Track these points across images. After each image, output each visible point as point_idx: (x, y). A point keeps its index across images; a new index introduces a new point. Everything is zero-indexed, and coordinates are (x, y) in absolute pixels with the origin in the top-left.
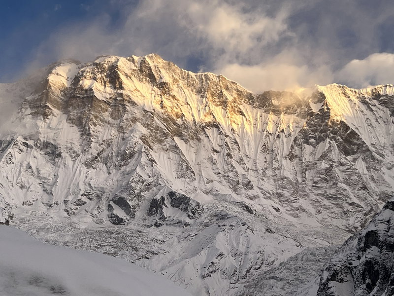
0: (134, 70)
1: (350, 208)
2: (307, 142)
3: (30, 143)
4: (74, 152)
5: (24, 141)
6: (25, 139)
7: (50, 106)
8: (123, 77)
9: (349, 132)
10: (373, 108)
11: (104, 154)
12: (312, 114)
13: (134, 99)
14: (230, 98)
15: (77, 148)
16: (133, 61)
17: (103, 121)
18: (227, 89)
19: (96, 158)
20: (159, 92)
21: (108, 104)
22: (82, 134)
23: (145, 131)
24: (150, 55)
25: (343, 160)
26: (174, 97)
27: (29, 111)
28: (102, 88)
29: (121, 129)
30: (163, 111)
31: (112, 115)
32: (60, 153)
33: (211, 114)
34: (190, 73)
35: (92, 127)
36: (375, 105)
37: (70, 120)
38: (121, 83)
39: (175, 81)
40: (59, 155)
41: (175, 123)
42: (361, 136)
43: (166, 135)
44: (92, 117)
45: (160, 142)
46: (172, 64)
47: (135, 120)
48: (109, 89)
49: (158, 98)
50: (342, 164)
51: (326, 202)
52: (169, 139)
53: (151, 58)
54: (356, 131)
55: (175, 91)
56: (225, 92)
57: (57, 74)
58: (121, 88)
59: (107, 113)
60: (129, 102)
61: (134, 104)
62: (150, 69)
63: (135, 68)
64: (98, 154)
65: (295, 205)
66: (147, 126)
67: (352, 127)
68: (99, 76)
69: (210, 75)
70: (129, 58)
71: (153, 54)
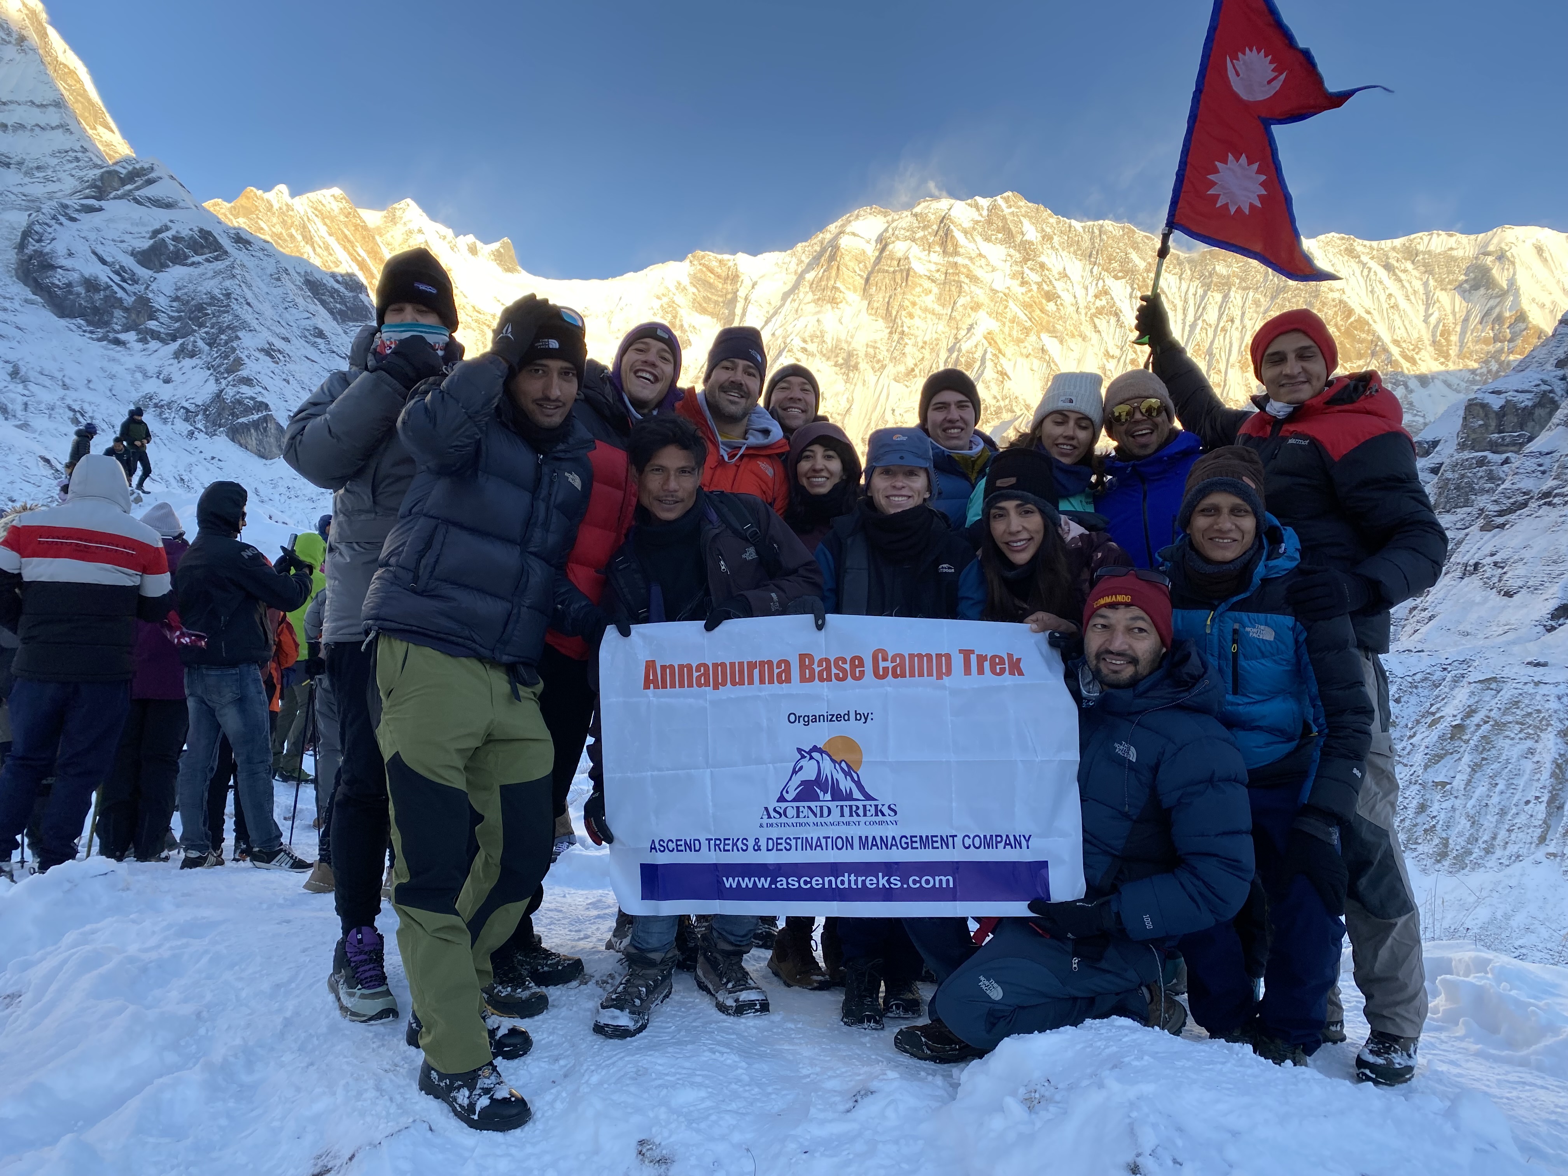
0: (977, 222)
3: (812, 347)
4: (878, 361)
5: (804, 345)
6: (805, 341)
7: (842, 288)
8: (958, 235)
9: (1352, 319)
10: (1403, 276)
13: (976, 272)
15: (883, 354)
16: (977, 207)
17: (926, 310)
19: (913, 370)
20: (1017, 256)
21: (935, 280)
22: (891, 333)
23: (993, 325)
24: (1005, 194)
26: (1042, 266)
27: (810, 297)
28: (924, 254)
29: (953, 322)
30: (1024, 289)
31: (939, 298)
32: (857, 364)
33: (1106, 293)
34: (1075, 223)
35: (908, 321)
36: (1405, 271)
37: (872, 309)
38: (956, 246)
39: (1047, 238)
40: (856, 367)
41: (1042, 311)
42: (1375, 326)
43: (1027, 331)
44: (906, 303)
45: (1019, 341)
46: (1042, 207)
47: (976, 306)
48: (936, 257)
49: (1017, 269)
52: (1033, 338)
53: (1007, 200)
54: (1367, 317)
55: (1045, 255)
56: (1134, 256)
57: (854, 234)
58: (956, 253)
59: (932, 297)
60: (967, 277)
61: (974, 279)
62: (1004, 219)
63: (980, 218)
64: (916, 365)
66: (998, 316)
67: (1359, 311)
68: (920, 234)
69: (1108, 224)
70: (969, 201)
71: (1009, 193)
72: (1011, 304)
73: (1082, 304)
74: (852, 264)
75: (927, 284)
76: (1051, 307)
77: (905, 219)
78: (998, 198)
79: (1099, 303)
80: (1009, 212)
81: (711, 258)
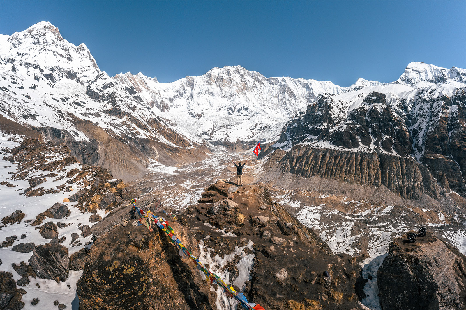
1: (290, 112)
2: (280, 93)
3: (207, 92)
5: (205, 92)
7: (212, 82)
8: (231, 72)
10: (298, 85)
11: (226, 95)
12: (282, 85)
13: (234, 79)
14: (260, 79)
15: (219, 94)
17: (226, 86)
18: (259, 76)
19: (224, 96)
20: (241, 77)
21: (227, 80)
22: (220, 90)
23: (237, 89)
26: (245, 78)
27: (206, 83)
28: (225, 76)
29: (230, 88)
30: (242, 82)
31: (228, 84)
32: (215, 95)
33: (255, 83)
34: (250, 71)
35: (223, 88)
37: (217, 86)
38: (230, 74)
39: (245, 74)
42: (294, 92)
44: (223, 84)
45: (241, 92)
46: (244, 68)
47: (234, 85)
48: (227, 76)
49: (241, 79)
50: (289, 100)
51: (284, 110)
52: (243, 91)
53: (239, 67)
55: (245, 77)
57: (213, 72)
58: (231, 76)
59: (227, 83)
61: (234, 80)
63: (234, 70)
65: (276, 111)
66: (237, 87)
67: (292, 90)
68: (225, 72)
69: (255, 72)
70: (233, 67)
71: (239, 65)
72: (240, 85)
73: (251, 85)
74: (213, 77)
75: (226, 81)
76: (246, 86)
77: (222, 69)
78: (237, 66)
80: (239, 69)
81: (189, 77)
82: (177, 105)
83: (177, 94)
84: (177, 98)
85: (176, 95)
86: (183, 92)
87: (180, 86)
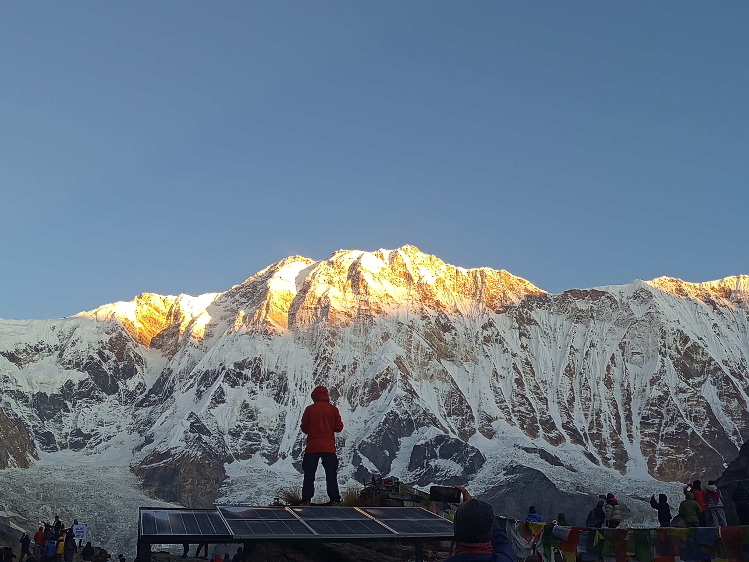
0: (383, 269)
8: (368, 279)
9: (689, 344)
10: (722, 309)
11: (346, 385)
12: (633, 321)
13: (384, 307)
14: (517, 302)
16: (381, 256)
18: (512, 289)
20: (418, 297)
21: (350, 315)
22: (315, 359)
23: (400, 351)
24: (404, 247)
25: (683, 385)
26: (438, 304)
28: (340, 295)
29: (367, 350)
30: (424, 322)
32: (287, 385)
33: (491, 325)
34: (460, 269)
35: (329, 349)
36: (724, 306)
37: (298, 339)
38: (365, 287)
39: (439, 280)
40: (286, 388)
41: (441, 340)
42: (707, 350)
43: (430, 357)
44: (328, 335)
45: (423, 365)
46: (434, 257)
47: (386, 336)
48: (350, 295)
49: (417, 305)
50: (681, 391)
52: (434, 362)
53: (406, 251)
54: (700, 342)
55: (440, 294)
56: (511, 295)
57: (281, 278)
58: (367, 293)
59: (348, 329)
60: (377, 312)
61: (384, 314)
62: (404, 265)
63: (384, 266)
64: (338, 385)
67: (693, 338)
68: (336, 278)
69: (488, 271)
70: (375, 252)
71: (408, 246)
72: (415, 334)
73: (472, 334)
74: (279, 302)
76: (448, 337)
77: (323, 266)
78: (399, 250)
79: (485, 333)
80: (407, 261)
81: (156, 299)
82: (78, 432)
83: (85, 375)
84: (81, 395)
85: (76, 381)
86: (116, 370)
87: (106, 338)
